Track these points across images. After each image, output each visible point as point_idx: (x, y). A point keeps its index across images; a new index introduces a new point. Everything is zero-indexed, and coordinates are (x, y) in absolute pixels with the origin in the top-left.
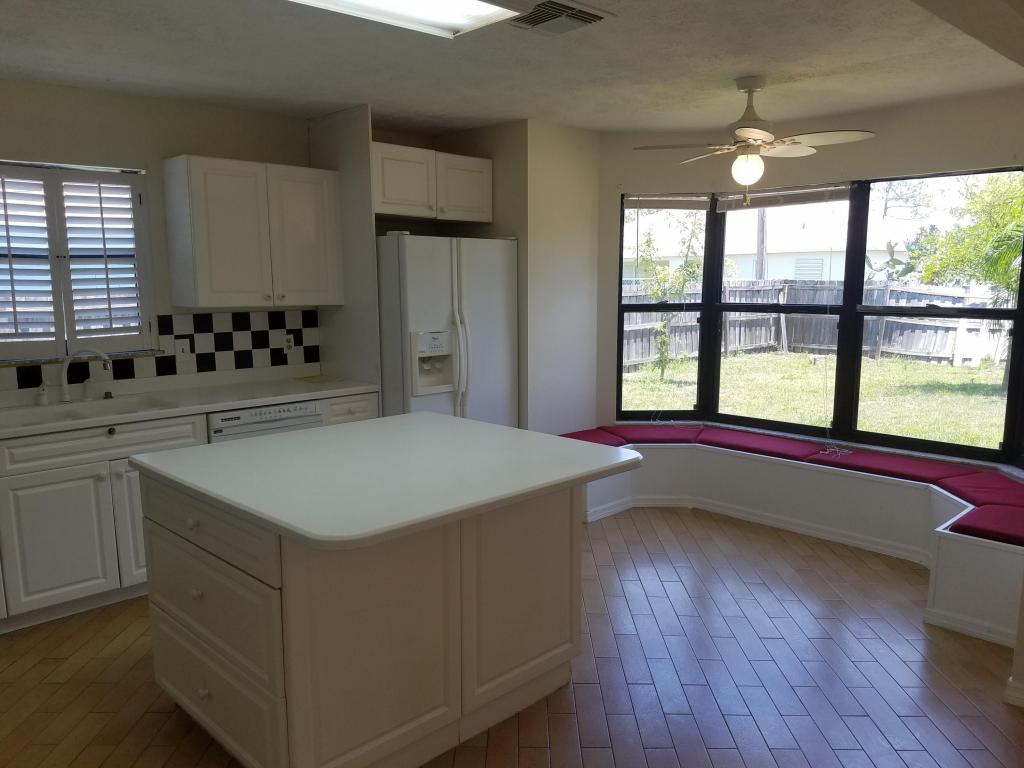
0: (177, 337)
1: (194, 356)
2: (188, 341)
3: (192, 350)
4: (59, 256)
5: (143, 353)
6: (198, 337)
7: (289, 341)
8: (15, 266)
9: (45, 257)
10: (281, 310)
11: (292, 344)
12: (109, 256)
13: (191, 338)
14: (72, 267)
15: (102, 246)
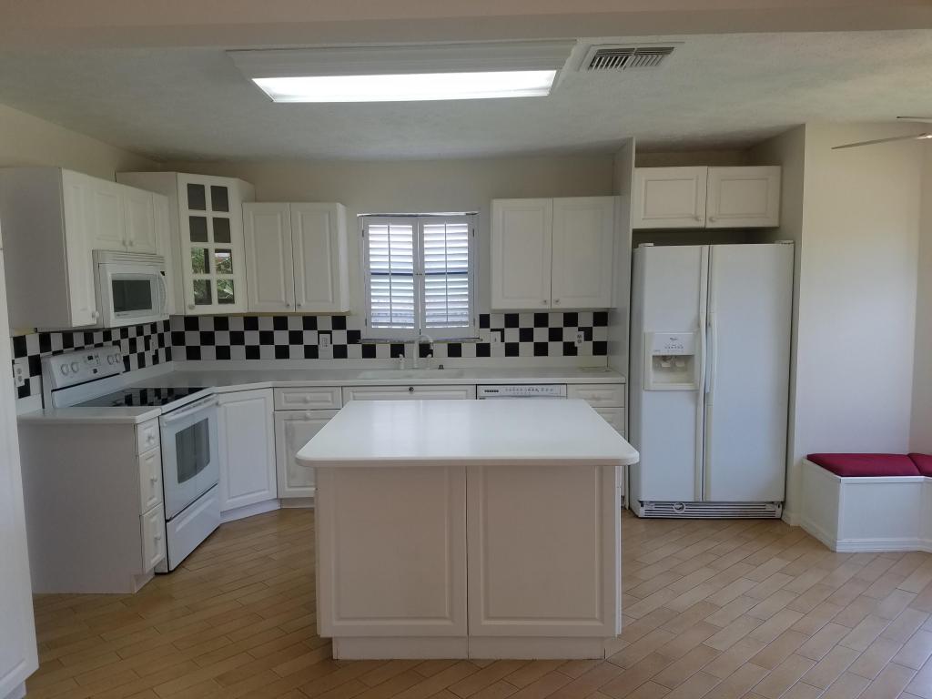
0: (492, 330)
1: (503, 344)
2: (499, 333)
3: (503, 340)
4: (419, 274)
5: (469, 340)
6: (508, 331)
7: (579, 336)
8: (392, 281)
9: (411, 275)
10: (574, 311)
11: (582, 339)
12: (449, 273)
13: (502, 331)
14: (426, 280)
15: (444, 267)
